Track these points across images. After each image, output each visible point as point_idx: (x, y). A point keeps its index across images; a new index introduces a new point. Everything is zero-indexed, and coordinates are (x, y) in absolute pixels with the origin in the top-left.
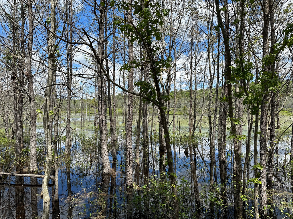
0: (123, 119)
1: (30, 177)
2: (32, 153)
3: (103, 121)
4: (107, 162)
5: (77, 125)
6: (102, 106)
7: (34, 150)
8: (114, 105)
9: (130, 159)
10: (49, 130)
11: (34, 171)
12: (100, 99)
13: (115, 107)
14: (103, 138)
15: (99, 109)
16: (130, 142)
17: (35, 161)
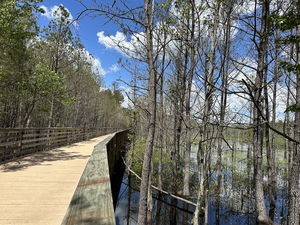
0: (285, 154)
1: (183, 201)
2: (186, 178)
3: (258, 158)
4: (263, 208)
5: (228, 154)
6: (257, 140)
7: (187, 176)
8: (273, 138)
9: (296, 214)
10: (202, 164)
11: (187, 196)
12: (256, 132)
13: (274, 140)
14: (257, 178)
15: (253, 144)
16: (295, 192)
17: (188, 187)
